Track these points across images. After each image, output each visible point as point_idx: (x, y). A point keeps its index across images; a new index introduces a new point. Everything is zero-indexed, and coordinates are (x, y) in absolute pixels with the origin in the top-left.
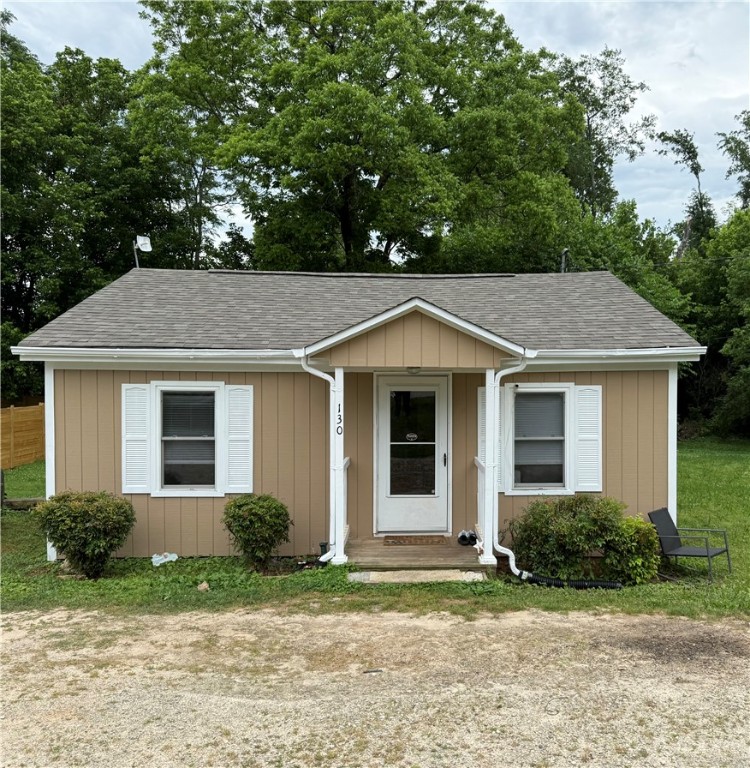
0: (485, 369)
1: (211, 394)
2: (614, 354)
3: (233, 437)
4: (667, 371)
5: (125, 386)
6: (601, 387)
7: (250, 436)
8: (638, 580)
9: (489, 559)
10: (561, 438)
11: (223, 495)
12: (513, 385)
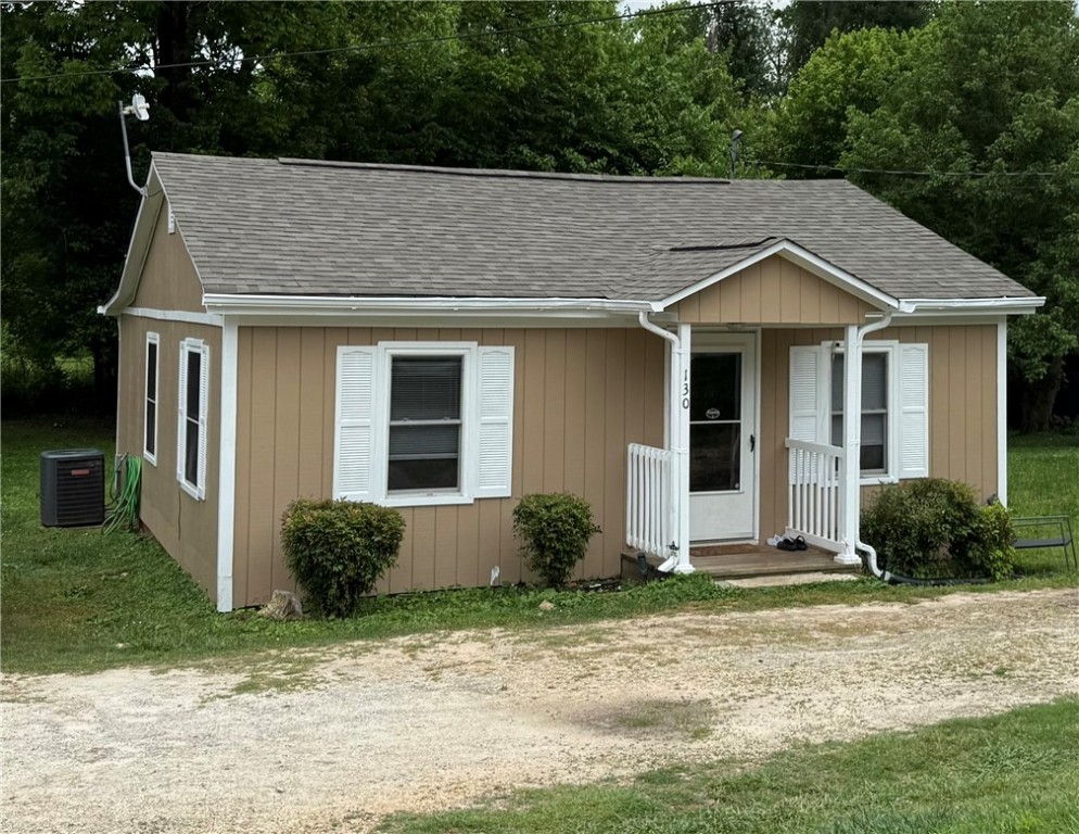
0: (848, 325)
1: (458, 360)
2: (951, 305)
3: (486, 419)
4: (996, 326)
5: (341, 350)
6: (927, 345)
7: (508, 417)
8: (998, 575)
9: (851, 558)
10: (883, 411)
11: (472, 501)
12: (830, 343)
